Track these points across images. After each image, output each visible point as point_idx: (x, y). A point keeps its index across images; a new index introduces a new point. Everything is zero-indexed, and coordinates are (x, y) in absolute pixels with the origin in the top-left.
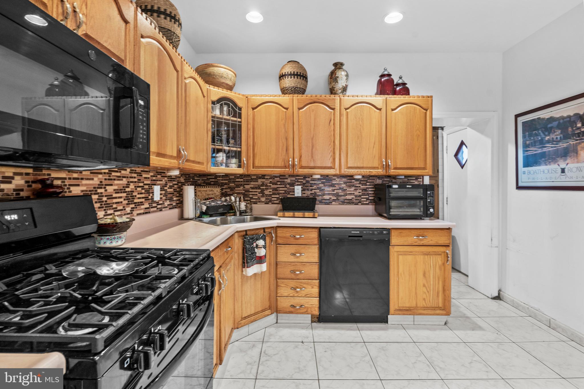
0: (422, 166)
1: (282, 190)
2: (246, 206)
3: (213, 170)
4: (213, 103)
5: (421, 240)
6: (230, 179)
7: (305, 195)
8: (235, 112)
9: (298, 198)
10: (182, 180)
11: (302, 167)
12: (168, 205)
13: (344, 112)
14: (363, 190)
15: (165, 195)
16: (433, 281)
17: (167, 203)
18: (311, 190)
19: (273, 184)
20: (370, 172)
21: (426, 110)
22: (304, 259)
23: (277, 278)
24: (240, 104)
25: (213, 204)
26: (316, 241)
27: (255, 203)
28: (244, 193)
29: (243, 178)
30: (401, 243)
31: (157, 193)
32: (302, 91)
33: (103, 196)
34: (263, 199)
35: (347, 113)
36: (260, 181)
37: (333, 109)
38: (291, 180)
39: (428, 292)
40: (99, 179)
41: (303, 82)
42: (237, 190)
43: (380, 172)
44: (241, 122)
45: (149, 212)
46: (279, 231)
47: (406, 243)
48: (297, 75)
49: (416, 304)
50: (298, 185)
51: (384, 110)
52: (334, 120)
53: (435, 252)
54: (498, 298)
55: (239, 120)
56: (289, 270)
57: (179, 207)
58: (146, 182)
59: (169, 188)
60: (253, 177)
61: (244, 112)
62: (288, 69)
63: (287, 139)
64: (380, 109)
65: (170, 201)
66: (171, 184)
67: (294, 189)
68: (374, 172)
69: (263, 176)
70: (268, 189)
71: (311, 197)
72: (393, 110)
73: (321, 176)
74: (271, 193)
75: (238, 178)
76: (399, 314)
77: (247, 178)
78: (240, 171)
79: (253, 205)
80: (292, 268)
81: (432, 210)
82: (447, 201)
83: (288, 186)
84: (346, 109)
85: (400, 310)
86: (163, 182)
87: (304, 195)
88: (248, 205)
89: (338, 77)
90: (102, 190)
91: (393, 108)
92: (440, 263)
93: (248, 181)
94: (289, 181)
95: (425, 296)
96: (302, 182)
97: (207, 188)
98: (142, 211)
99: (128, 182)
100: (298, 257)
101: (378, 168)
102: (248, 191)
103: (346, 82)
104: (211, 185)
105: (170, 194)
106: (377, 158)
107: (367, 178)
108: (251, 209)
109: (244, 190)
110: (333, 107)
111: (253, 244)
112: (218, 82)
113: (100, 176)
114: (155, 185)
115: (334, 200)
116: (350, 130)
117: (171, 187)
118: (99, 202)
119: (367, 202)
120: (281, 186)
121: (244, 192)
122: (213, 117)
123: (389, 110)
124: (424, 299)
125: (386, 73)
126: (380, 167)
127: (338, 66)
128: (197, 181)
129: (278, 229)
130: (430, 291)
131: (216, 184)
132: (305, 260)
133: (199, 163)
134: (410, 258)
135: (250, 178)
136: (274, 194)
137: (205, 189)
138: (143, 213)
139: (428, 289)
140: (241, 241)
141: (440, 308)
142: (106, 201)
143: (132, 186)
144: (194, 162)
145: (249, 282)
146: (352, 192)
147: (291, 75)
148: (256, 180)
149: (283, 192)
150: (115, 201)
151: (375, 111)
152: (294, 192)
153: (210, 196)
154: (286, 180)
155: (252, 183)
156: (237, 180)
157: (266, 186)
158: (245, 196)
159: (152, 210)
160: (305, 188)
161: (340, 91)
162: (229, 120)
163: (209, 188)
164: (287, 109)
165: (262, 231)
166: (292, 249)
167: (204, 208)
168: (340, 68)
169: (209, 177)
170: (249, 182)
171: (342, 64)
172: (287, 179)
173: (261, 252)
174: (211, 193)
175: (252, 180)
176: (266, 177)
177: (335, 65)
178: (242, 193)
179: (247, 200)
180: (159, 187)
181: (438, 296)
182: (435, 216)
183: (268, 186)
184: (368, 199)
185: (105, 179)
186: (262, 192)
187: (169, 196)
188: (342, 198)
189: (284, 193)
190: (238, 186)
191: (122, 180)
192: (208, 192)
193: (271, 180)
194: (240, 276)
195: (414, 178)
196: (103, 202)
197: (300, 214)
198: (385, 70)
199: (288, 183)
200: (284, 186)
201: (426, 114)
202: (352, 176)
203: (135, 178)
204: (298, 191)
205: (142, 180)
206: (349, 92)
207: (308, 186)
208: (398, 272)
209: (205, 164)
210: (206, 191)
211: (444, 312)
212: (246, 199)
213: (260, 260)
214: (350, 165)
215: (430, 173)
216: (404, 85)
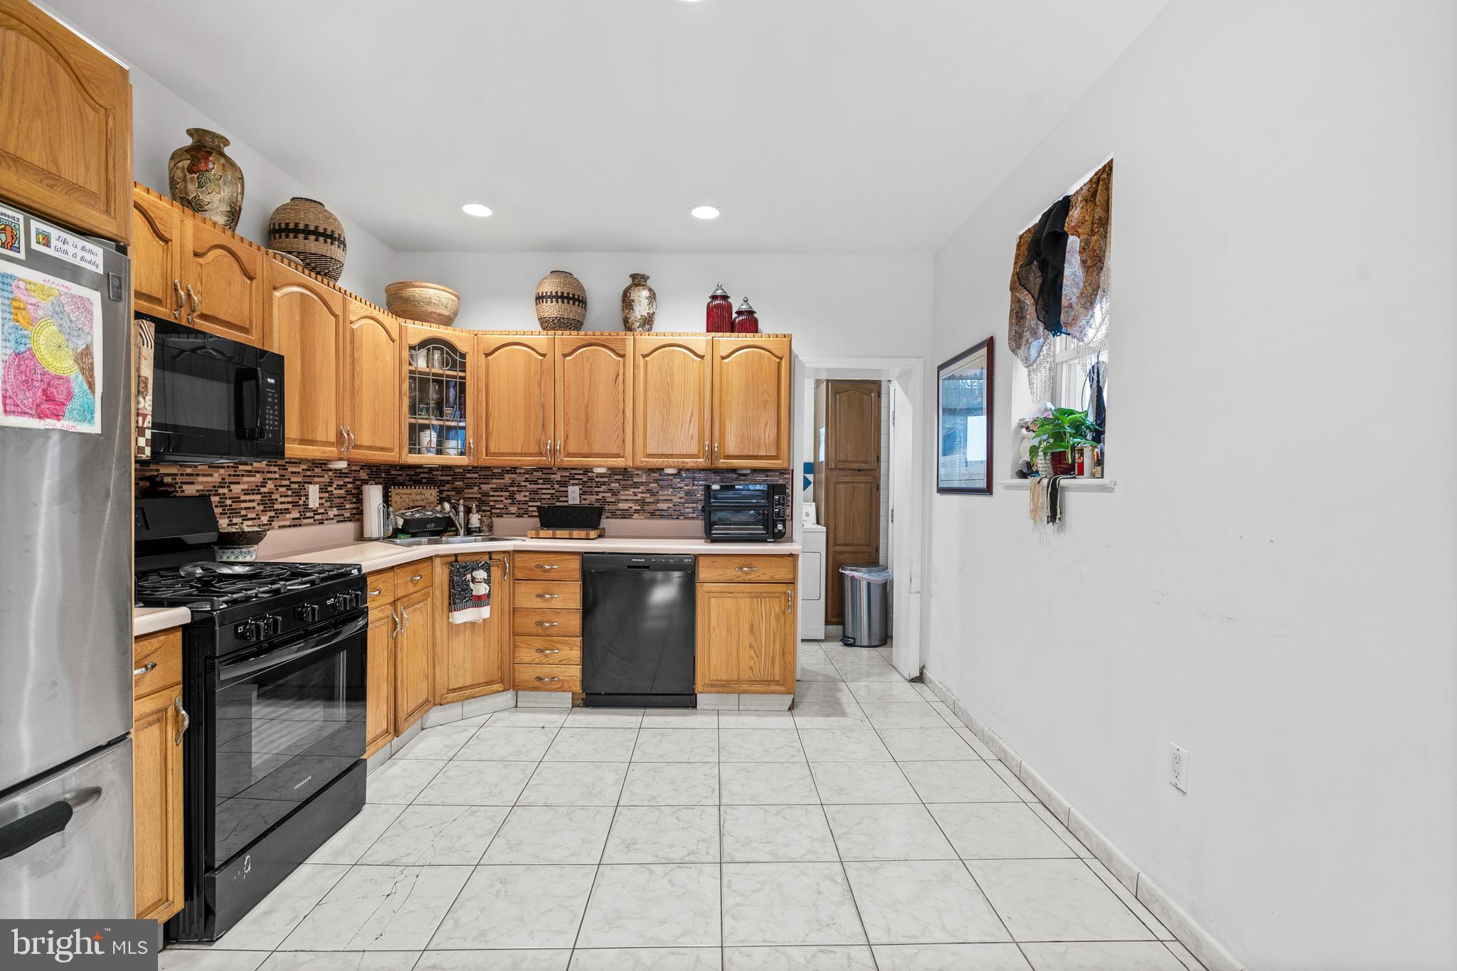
0: (774, 453)
1: (546, 493)
2: (481, 521)
3: (413, 459)
4: (412, 348)
5: (747, 573)
6: (455, 474)
7: (587, 502)
8: (454, 361)
9: (573, 507)
10: (363, 475)
11: (568, 455)
12: (335, 516)
13: (641, 361)
14: (688, 493)
15: (330, 499)
16: (766, 640)
17: (334, 512)
18: (597, 493)
19: (531, 482)
20: (683, 462)
21: (781, 358)
22: (557, 602)
23: (515, 634)
24: (462, 347)
25: (417, 515)
26: (578, 575)
27: (500, 516)
28: (480, 498)
29: (478, 473)
30: (714, 579)
31: (314, 495)
32: (576, 325)
33: (226, 498)
34: (513, 509)
35: (646, 363)
36: (508, 478)
37: (623, 356)
38: (561, 476)
39: (758, 657)
40: (220, 475)
41: (580, 310)
42: (470, 493)
43: (701, 462)
44: (464, 378)
45: (300, 525)
46: (518, 557)
47: (723, 579)
48: (568, 298)
49: (739, 676)
50: (573, 484)
51: (708, 358)
52: (624, 374)
53: (770, 593)
54: (920, 679)
55: (462, 374)
56: (534, 621)
57: (358, 520)
58: (293, 480)
59: (336, 489)
60: (495, 471)
61: (468, 361)
62: (549, 287)
63: (543, 407)
64: (702, 357)
65: (338, 510)
66: (342, 483)
67: (567, 491)
68: (690, 462)
69: (513, 470)
70: (522, 491)
71: (597, 505)
72: (723, 358)
73: (609, 469)
74: (527, 499)
75: (469, 472)
76: (711, 692)
77: (485, 473)
78: (464, 461)
79: (495, 520)
80: (539, 618)
82: (892, 516)
83: (556, 486)
84: (644, 356)
85: (713, 685)
86: (326, 479)
87: (583, 502)
88: (485, 519)
89: (633, 301)
90: (225, 491)
91: (724, 354)
92: (777, 609)
93: (486, 477)
94: (557, 477)
95: (752, 663)
96: (582, 479)
97: (411, 488)
98: (288, 523)
99: (264, 479)
100: (547, 600)
101: (697, 456)
102: (486, 494)
103: (649, 308)
104: (422, 483)
105: (338, 498)
106: (696, 437)
107: (687, 474)
108: (491, 528)
109: (479, 493)
110: (622, 353)
111: (465, 575)
112: (423, 312)
113: (222, 471)
114: (310, 483)
115: (637, 511)
116: (650, 392)
117: (340, 487)
118: (221, 506)
119: (695, 515)
120: (545, 486)
121: (480, 496)
122: (411, 372)
123: (717, 359)
124: (751, 668)
125: (719, 292)
126: (701, 455)
127: (638, 280)
128: (396, 478)
129: (516, 555)
130: (761, 655)
131: (431, 482)
132: (560, 605)
133: (382, 449)
134: (728, 602)
135: (490, 473)
136: (532, 500)
137: (408, 491)
138: (290, 526)
139: (758, 652)
140: (446, 571)
141: (777, 683)
142: (231, 506)
143: (270, 485)
144: (370, 448)
145: (462, 636)
146: (670, 498)
147: (551, 297)
148: (501, 476)
149: (549, 496)
150: (243, 505)
151: (693, 359)
152: (567, 497)
153: (417, 504)
154: (553, 476)
155: (494, 481)
156: (468, 475)
157: (519, 486)
158: (482, 503)
159: (305, 521)
160: (587, 489)
161: (638, 324)
162: (441, 375)
163: (415, 488)
164: (544, 355)
165: (487, 557)
166: (538, 588)
167: (400, 522)
168: (640, 285)
169: (418, 470)
170: (488, 478)
171: (645, 278)
172: (555, 474)
173: (481, 589)
174: (418, 497)
175: (494, 476)
176: (518, 471)
177: (634, 277)
178: (476, 498)
179: (484, 511)
180: (317, 486)
181: (773, 663)
182: (779, 537)
183: (522, 486)
185: (230, 475)
186: (512, 496)
187: (337, 501)
188: (651, 508)
189: (549, 499)
190: (469, 486)
191: (255, 476)
192: (414, 497)
193: (527, 476)
194: (445, 626)
195: (778, 474)
196: (226, 506)
197: (565, 533)
198: (719, 287)
199: (556, 481)
200: (549, 486)
201: (779, 364)
202: (663, 469)
203: (275, 472)
204: (574, 495)
205: (287, 475)
206: (657, 327)
207: (592, 487)
208: (709, 625)
209: (397, 450)
210: (410, 494)
211: (783, 689)
212: (483, 508)
213: (479, 601)
214: (651, 450)
215: (785, 465)
216: (751, 313)
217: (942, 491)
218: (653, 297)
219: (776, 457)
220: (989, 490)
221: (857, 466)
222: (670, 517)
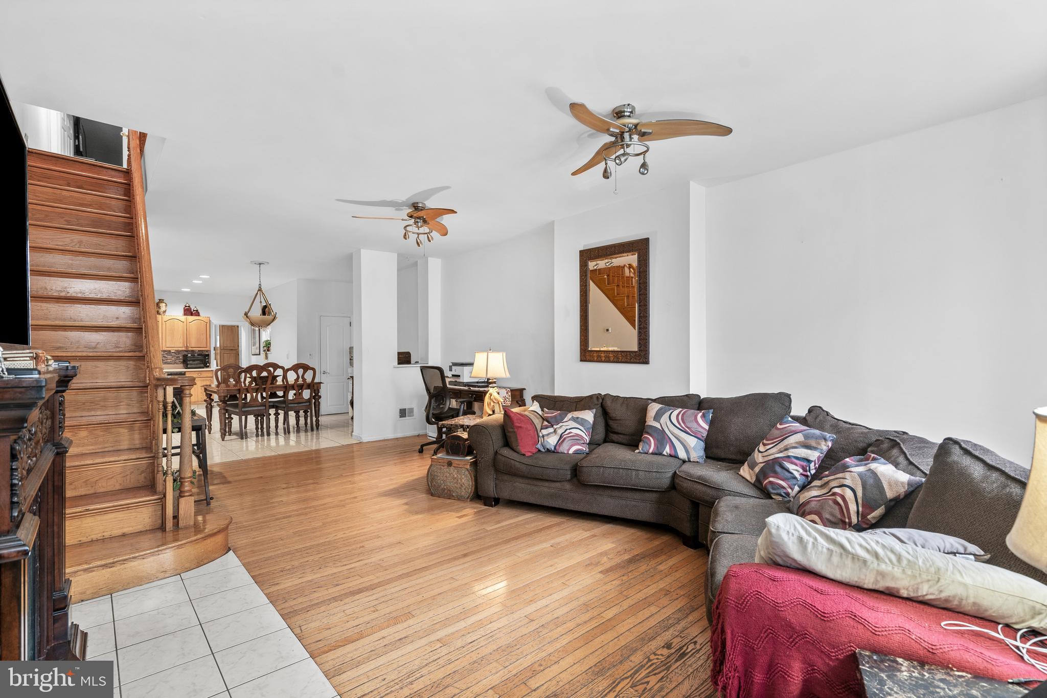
0: (205, 346)
5: (200, 375)
13: (164, 323)
14: (178, 357)
21: (207, 323)
35: (166, 323)
43: (184, 349)
51: (185, 323)
64: (183, 322)
68: (180, 349)
81: (208, 364)
84: (164, 321)
89: (161, 307)
91: (190, 321)
103: (165, 309)
106: (182, 343)
107: (178, 352)
116: (168, 331)
123: (188, 323)
125: (187, 305)
126: (183, 347)
139: (203, 394)
146: (171, 358)
151: (181, 323)
161: (162, 313)
168: (162, 302)
171: (163, 300)
177: (160, 300)
182: (208, 367)
184: (180, 361)
195: (205, 351)
202: (170, 351)
206: (167, 314)
214: (168, 346)
215: (209, 349)
216: (197, 311)
217: (253, 355)
218: (166, 305)
219: (206, 347)
220: (260, 354)
221: (231, 348)
222: (172, 364)
